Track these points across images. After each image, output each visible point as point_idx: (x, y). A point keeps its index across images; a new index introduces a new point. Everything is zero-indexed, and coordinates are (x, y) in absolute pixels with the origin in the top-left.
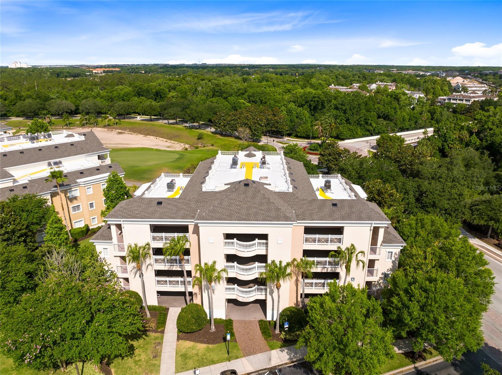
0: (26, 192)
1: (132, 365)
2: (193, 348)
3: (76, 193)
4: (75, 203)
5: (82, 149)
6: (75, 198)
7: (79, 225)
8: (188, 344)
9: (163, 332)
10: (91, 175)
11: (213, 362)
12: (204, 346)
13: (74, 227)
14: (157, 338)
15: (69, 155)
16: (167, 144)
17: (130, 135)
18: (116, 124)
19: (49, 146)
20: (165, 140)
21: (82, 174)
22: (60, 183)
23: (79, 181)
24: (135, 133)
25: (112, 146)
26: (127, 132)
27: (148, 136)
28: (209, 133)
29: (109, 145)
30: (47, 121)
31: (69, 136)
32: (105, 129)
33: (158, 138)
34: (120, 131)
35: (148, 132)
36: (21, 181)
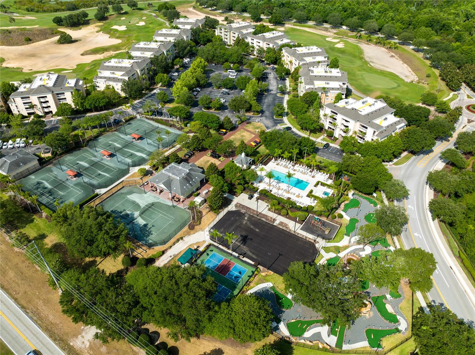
0: (316, 90)
1: (315, 135)
3: (329, 94)
4: (327, 97)
5: (338, 80)
8: (327, 138)
9: (324, 134)
10: (335, 90)
11: (328, 142)
12: (329, 139)
14: (322, 134)
15: (333, 81)
16: (408, 74)
17: (396, 60)
18: (395, 48)
19: (329, 76)
20: (410, 70)
21: (333, 89)
22: (325, 90)
23: (331, 91)
24: (400, 58)
25: (379, 66)
26: (396, 57)
27: (405, 64)
28: (438, 74)
29: (377, 65)
30: (359, 35)
31: (338, 72)
32: (387, 51)
33: (408, 67)
34: (393, 54)
35: (406, 60)
36: (316, 87)
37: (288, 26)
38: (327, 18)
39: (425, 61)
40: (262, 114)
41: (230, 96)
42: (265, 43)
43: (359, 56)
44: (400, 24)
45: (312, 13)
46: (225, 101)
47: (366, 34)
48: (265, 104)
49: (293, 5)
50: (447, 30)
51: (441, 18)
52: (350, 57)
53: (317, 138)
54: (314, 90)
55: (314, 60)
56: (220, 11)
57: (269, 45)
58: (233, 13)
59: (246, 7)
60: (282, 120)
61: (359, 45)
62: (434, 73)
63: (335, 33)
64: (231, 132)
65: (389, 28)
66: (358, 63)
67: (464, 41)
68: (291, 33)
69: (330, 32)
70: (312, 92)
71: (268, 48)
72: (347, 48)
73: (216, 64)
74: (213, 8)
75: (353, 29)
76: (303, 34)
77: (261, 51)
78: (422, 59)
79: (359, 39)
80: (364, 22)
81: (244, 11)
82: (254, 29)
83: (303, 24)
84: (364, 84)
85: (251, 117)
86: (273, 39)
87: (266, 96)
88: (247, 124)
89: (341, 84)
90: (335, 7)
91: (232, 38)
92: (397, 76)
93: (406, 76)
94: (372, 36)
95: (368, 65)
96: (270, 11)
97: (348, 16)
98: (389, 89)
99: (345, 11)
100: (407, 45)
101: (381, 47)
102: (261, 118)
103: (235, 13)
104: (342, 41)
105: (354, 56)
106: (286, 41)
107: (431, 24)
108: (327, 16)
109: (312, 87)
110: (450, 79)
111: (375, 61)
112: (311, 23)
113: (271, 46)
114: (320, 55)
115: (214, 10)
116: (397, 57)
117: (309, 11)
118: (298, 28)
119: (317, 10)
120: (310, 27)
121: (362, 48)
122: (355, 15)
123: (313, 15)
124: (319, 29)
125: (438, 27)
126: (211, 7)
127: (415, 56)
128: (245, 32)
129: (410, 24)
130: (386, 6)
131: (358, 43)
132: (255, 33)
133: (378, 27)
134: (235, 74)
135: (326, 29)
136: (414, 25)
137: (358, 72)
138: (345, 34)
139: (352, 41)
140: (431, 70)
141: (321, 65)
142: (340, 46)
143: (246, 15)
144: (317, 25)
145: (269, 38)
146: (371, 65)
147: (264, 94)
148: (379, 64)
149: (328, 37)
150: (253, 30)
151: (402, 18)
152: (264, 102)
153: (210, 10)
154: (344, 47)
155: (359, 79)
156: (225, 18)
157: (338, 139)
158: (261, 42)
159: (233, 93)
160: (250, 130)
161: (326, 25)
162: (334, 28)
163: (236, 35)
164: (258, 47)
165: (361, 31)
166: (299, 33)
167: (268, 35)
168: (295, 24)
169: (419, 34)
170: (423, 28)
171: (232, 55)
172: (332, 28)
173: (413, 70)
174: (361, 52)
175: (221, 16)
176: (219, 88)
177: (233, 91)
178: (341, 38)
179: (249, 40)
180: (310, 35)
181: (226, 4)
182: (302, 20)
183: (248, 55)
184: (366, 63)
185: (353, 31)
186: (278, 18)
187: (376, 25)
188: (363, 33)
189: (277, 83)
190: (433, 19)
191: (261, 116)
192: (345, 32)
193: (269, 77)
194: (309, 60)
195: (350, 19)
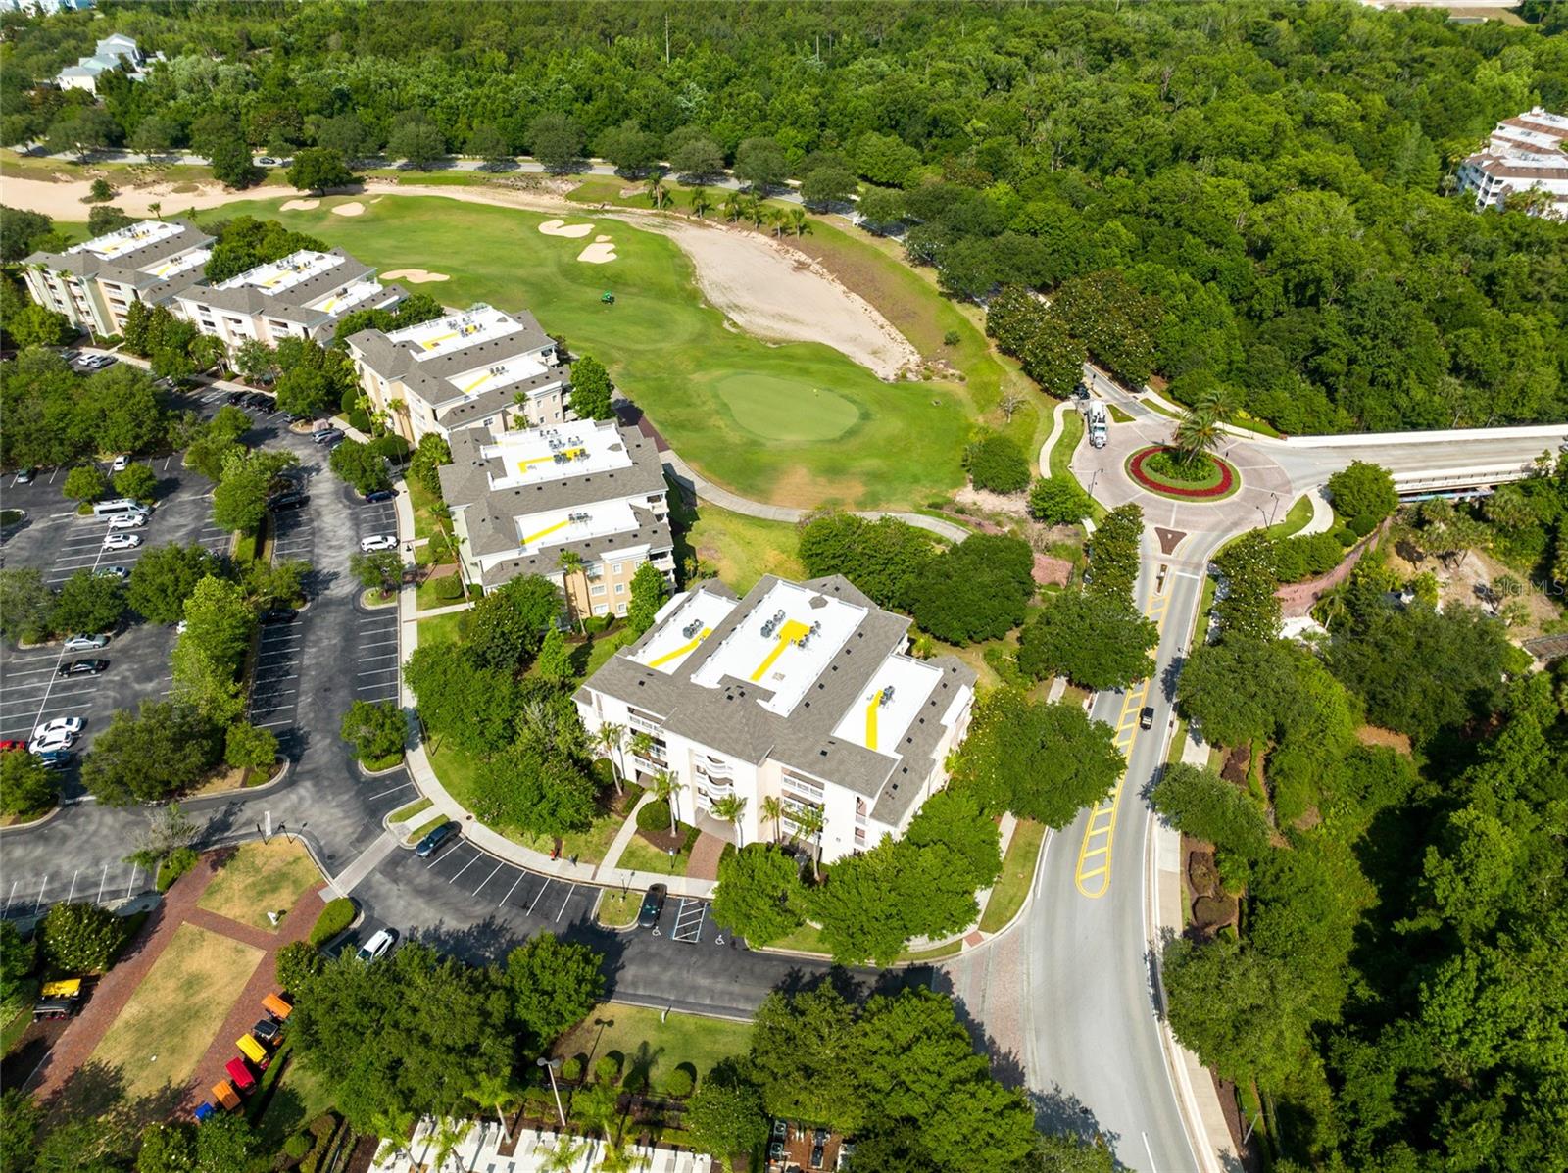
0: (534, 569)
1: (582, 843)
2: (644, 848)
3: (598, 569)
4: (597, 584)
5: (625, 486)
6: (598, 577)
7: (601, 612)
8: (643, 841)
9: (626, 818)
10: (623, 546)
11: (654, 871)
12: (656, 849)
13: (595, 615)
14: (616, 823)
15: (603, 498)
16: (879, 338)
17: (817, 278)
18: (801, 230)
19: (578, 478)
20: (882, 320)
21: (611, 542)
22: (577, 558)
23: (603, 555)
24: (831, 272)
25: (763, 322)
26: (815, 267)
27: (853, 295)
28: (981, 327)
29: (757, 320)
30: (658, 193)
31: (615, 447)
32: (774, 243)
33: (870, 308)
34: (803, 257)
35: (858, 279)
36: (532, 550)
37: (379, 188)
38: (527, 138)
39: (918, 271)
40: (295, 760)
41: (113, 676)
42: (266, 319)
43: (683, 289)
44: (792, 133)
45: (463, 120)
46: (84, 725)
47: (683, 183)
48: (305, 686)
49: (386, 93)
50: (950, 136)
51: (919, 97)
52: (647, 302)
53: (597, 855)
54: (528, 572)
55: (502, 381)
56: (71, 156)
57: (285, 326)
58: (132, 158)
59: (184, 126)
60: (402, 777)
61: (669, 233)
62: (965, 322)
63: (569, 196)
64: (121, 969)
65: (762, 155)
66: (686, 322)
67: (1017, 174)
68: (394, 222)
69: (548, 191)
70: (518, 580)
71: (285, 342)
72: (630, 261)
73: (32, 475)
74: (32, 146)
75: (633, 168)
76: (442, 217)
77: (256, 356)
78: (907, 264)
79: (665, 207)
80: (668, 137)
81: (181, 141)
82: (208, 247)
83: (436, 174)
84: (734, 437)
85: (234, 804)
86: (294, 298)
87: (308, 623)
88: (214, 867)
89: (641, 501)
90: (546, 86)
91: (113, 309)
92: (843, 360)
93: (874, 353)
94: (708, 190)
95: (726, 325)
96: (291, 132)
97: (602, 116)
98: (833, 441)
99: (588, 99)
100: (838, 212)
101: (749, 230)
102: (291, 798)
103: (142, 158)
104: (605, 232)
105: (664, 294)
106: (360, 291)
107: (892, 122)
108: (523, 128)
109: (512, 554)
110: (1036, 355)
111: (745, 300)
112: (467, 164)
113: (295, 330)
114: (520, 351)
115: (41, 152)
116: (818, 267)
117: (453, 113)
118: (420, 191)
119: (479, 109)
120: (466, 181)
121: (685, 246)
122: (627, 114)
123: (470, 128)
124: (506, 186)
125: (919, 129)
126: (21, 139)
127: (878, 255)
128: (164, 270)
129: (823, 125)
130: (727, 61)
131: (665, 226)
132: (217, 272)
133: (720, 154)
134: (138, 520)
135: (532, 184)
136: (837, 126)
137: (697, 377)
138: (603, 194)
139: (640, 218)
140: (953, 310)
141: (537, 396)
142: (600, 253)
143: (190, 159)
144: (492, 169)
145: (278, 297)
146: (735, 325)
147: (295, 615)
148: (762, 313)
149: (546, 217)
150: (205, 256)
151: (793, 106)
152: (300, 668)
153: (25, 155)
154: (613, 256)
155: (710, 415)
156: (93, 188)
157: (697, 832)
158: (246, 318)
159: (124, 651)
160: (231, 911)
161: (529, 166)
162: (560, 174)
163: (126, 293)
164: (238, 342)
165: (665, 171)
166: (425, 218)
167: (269, 278)
168: (404, 175)
169: (865, 162)
170: (874, 139)
171: (103, 414)
172: (555, 175)
173: (893, 320)
174: (684, 267)
175: (76, 177)
176: (46, 635)
177: (126, 638)
178: (596, 211)
179: (188, 310)
180: (474, 216)
181: (89, 125)
182: (430, 158)
183: (202, 378)
184: (714, 315)
185: (634, 179)
186: (326, 166)
187: (712, 147)
188: (671, 179)
189: (356, 521)
190: (895, 102)
191: (291, 782)
192: (606, 187)
193: (312, 492)
194: (474, 383)
195: (611, 131)
